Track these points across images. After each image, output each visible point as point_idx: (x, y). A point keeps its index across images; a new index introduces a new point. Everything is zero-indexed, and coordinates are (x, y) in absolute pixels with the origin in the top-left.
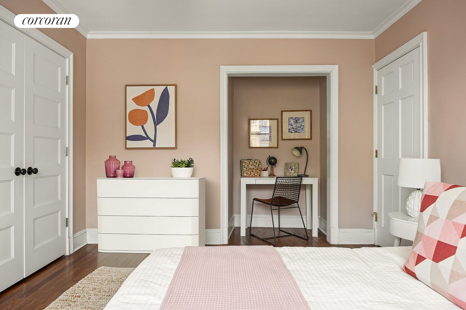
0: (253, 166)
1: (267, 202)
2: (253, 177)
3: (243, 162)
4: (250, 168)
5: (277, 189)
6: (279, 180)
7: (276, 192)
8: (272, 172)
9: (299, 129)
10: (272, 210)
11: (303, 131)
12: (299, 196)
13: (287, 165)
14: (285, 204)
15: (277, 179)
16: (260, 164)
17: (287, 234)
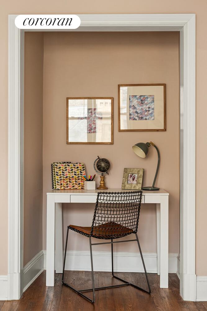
0: (72, 172)
1: (85, 232)
2: (72, 190)
3: (55, 166)
4: (67, 177)
5: (100, 212)
6: (102, 198)
7: (99, 217)
8: (102, 182)
9: (146, 113)
10: (91, 245)
11: (153, 118)
12: (137, 223)
13: (126, 172)
14: (114, 235)
15: (98, 196)
16: (84, 170)
17: (124, 283)
